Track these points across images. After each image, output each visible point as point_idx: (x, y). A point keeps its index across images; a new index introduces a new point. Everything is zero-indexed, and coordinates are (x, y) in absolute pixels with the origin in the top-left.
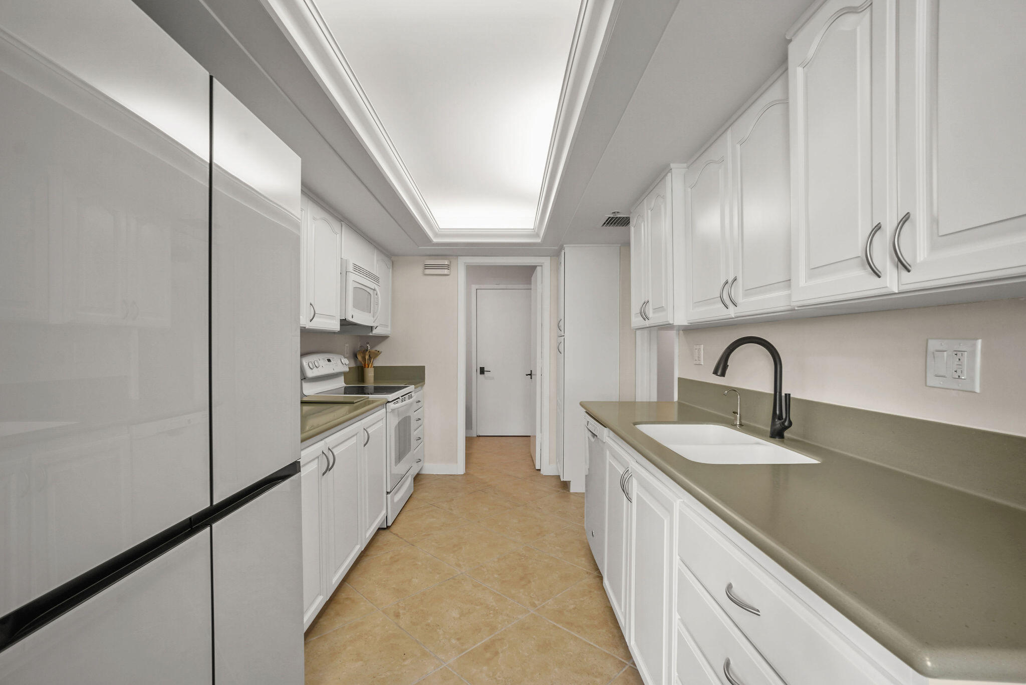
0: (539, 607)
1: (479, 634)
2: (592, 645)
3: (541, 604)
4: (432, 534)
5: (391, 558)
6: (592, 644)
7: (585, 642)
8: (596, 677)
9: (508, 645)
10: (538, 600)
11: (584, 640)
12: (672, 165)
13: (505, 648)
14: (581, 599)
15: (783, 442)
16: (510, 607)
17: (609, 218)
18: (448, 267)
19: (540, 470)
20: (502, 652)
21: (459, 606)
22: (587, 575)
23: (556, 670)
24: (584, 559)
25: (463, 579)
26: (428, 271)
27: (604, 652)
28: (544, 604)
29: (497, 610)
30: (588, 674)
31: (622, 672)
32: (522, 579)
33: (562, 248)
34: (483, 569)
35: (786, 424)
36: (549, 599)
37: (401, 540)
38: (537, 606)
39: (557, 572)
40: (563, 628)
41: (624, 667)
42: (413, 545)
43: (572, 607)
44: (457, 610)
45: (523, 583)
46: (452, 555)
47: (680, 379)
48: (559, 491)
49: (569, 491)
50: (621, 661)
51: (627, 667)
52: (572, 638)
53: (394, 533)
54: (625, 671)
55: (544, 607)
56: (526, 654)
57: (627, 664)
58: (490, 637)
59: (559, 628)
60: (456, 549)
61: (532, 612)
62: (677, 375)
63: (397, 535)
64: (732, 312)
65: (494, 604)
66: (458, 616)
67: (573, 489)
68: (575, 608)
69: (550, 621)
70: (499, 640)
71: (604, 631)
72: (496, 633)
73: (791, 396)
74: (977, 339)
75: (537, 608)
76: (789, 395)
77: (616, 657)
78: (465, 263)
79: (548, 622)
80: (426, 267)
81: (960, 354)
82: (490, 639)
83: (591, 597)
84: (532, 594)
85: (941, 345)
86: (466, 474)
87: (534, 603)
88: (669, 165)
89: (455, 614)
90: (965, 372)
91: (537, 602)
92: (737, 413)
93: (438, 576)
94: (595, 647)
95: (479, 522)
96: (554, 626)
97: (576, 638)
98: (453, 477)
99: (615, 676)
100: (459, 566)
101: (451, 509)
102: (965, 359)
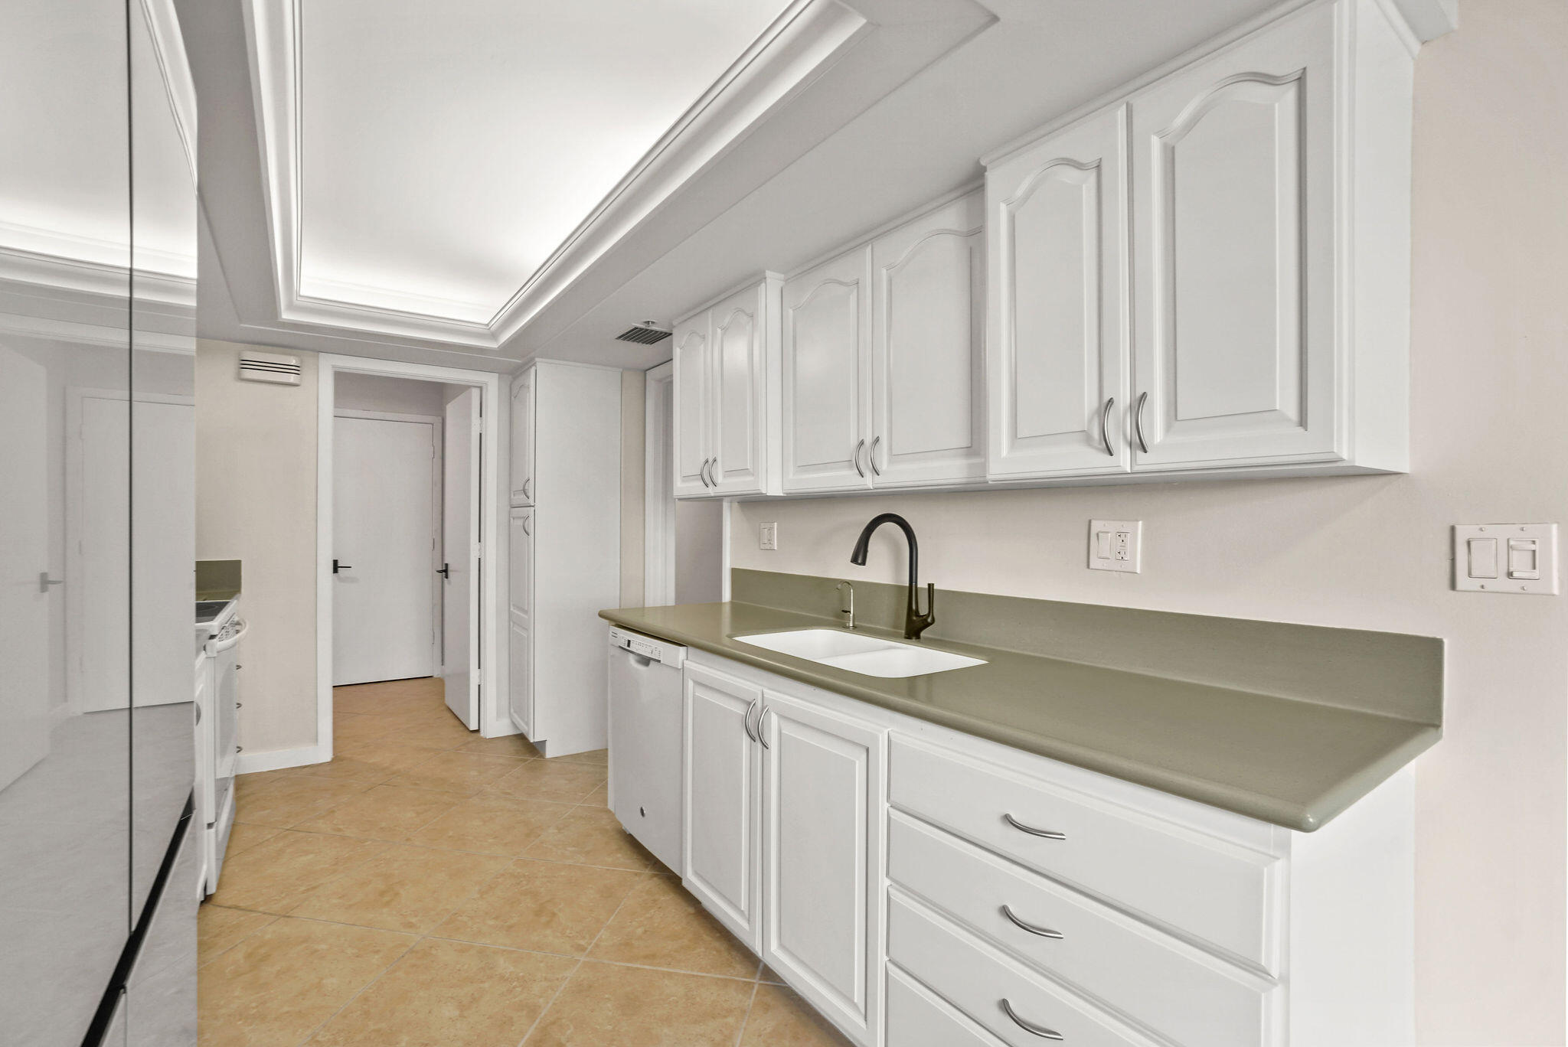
0: (590, 947)
1: (513, 1028)
2: (697, 976)
3: (591, 943)
4: (322, 884)
5: (249, 956)
6: (695, 973)
7: (684, 975)
8: (725, 1017)
9: (572, 1027)
10: (584, 938)
11: (682, 972)
12: (768, 273)
13: (569, 1032)
14: (648, 915)
15: (920, 642)
16: (542, 965)
17: (636, 328)
18: (296, 370)
19: (478, 731)
20: (568, 1041)
21: (450, 995)
22: (637, 878)
23: (666, 1030)
24: (619, 855)
25: (431, 947)
26: (249, 374)
27: (719, 979)
28: (594, 941)
29: (523, 977)
30: (713, 1017)
31: (753, 997)
32: (538, 913)
33: (529, 363)
34: (460, 918)
35: (929, 620)
36: (599, 931)
37: (254, 914)
38: (586, 949)
39: (590, 886)
40: (642, 967)
41: (753, 987)
42: (288, 917)
43: (640, 931)
44: (449, 1004)
45: (544, 919)
46: (385, 910)
47: (734, 571)
48: (526, 760)
49: (542, 756)
50: (745, 982)
51: (756, 986)
52: (664, 977)
53: (230, 903)
54: (758, 993)
55: (597, 946)
56: (610, 1027)
57: (754, 983)
58: (535, 1025)
59: (638, 969)
60: (386, 899)
61: (582, 959)
62: (727, 565)
63: (237, 908)
64: (869, 482)
65: (512, 969)
66: (457, 1013)
67: (550, 752)
68: (646, 931)
69: (618, 964)
70: (554, 1023)
71: (703, 949)
72: (543, 1014)
73: (935, 587)
74: (1138, 521)
75: (587, 952)
76: (933, 584)
77: (737, 978)
78: (333, 367)
79: (616, 966)
80: (244, 364)
81: (1123, 535)
82: (536, 1028)
83: (660, 908)
84: (568, 931)
85: (1104, 525)
86: (336, 759)
87: (579, 945)
88: (764, 272)
89: (449, 1011)
90: (1128, 553)
91: (582, 942)
92: (850, 612)
93: (377, 957)
94: (703, 977)
95: (408, 840)
96: (628, 968)
97: (670, 975)
98: (313, 769)
99: (749, 1005)
100: (411, 925)
101: (339, 830)
102: (1128, 540)
